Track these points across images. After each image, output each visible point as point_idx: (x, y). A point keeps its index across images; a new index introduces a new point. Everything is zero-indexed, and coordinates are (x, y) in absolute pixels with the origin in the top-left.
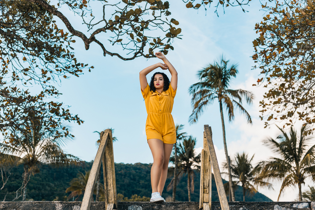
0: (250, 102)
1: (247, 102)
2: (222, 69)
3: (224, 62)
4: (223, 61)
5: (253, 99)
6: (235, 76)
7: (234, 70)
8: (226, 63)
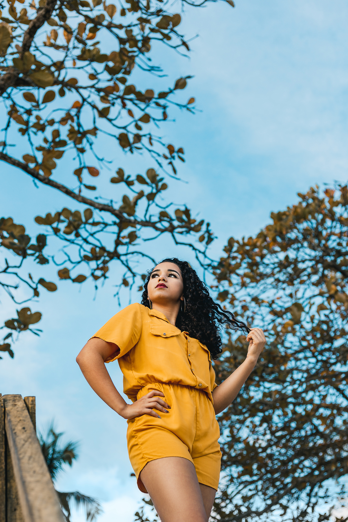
0: (92, 519)
1: (88, 518)
2: (49, 447)
3: (54, 434)
4: (52, 432)
5: (98, 513)
6: (70, 463)
7: (71, 451)
8: (56, 437)
